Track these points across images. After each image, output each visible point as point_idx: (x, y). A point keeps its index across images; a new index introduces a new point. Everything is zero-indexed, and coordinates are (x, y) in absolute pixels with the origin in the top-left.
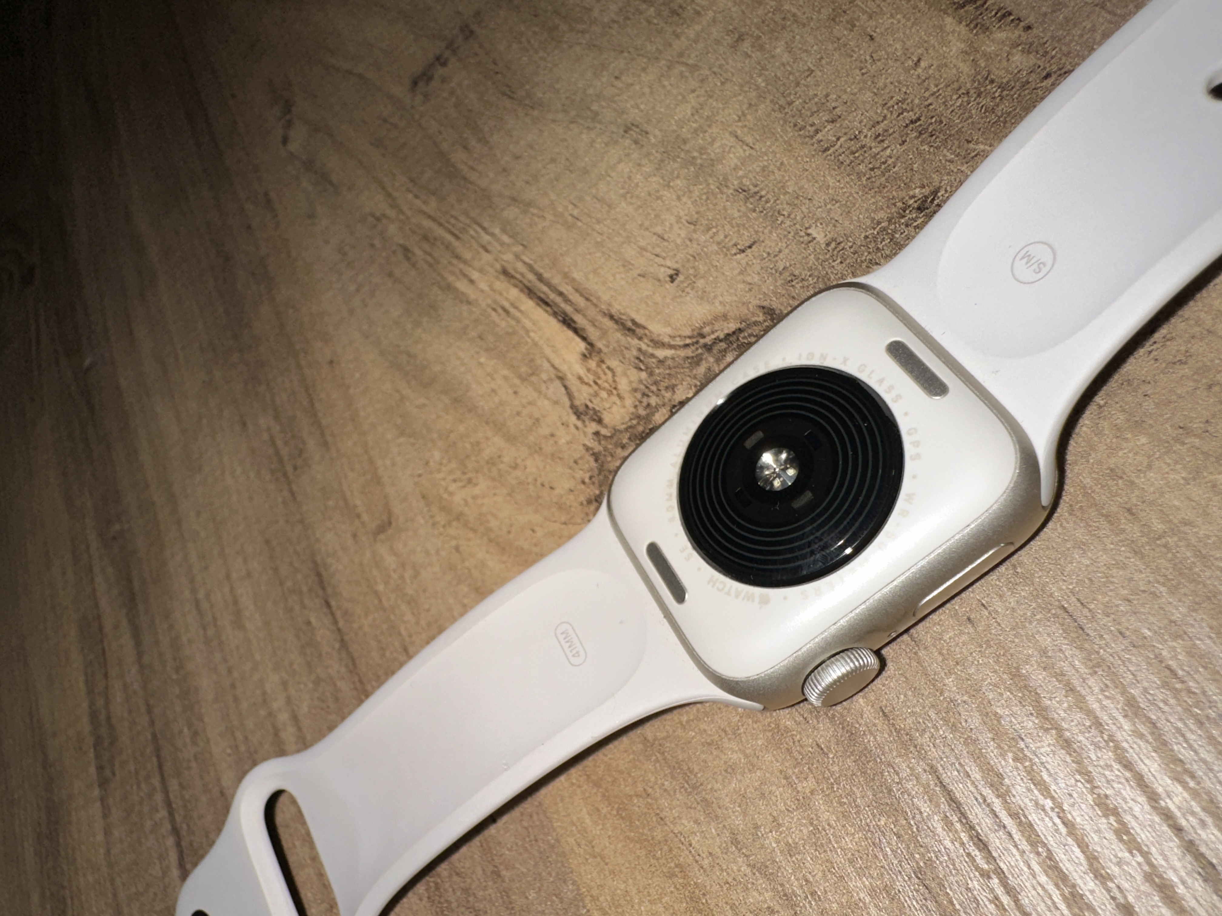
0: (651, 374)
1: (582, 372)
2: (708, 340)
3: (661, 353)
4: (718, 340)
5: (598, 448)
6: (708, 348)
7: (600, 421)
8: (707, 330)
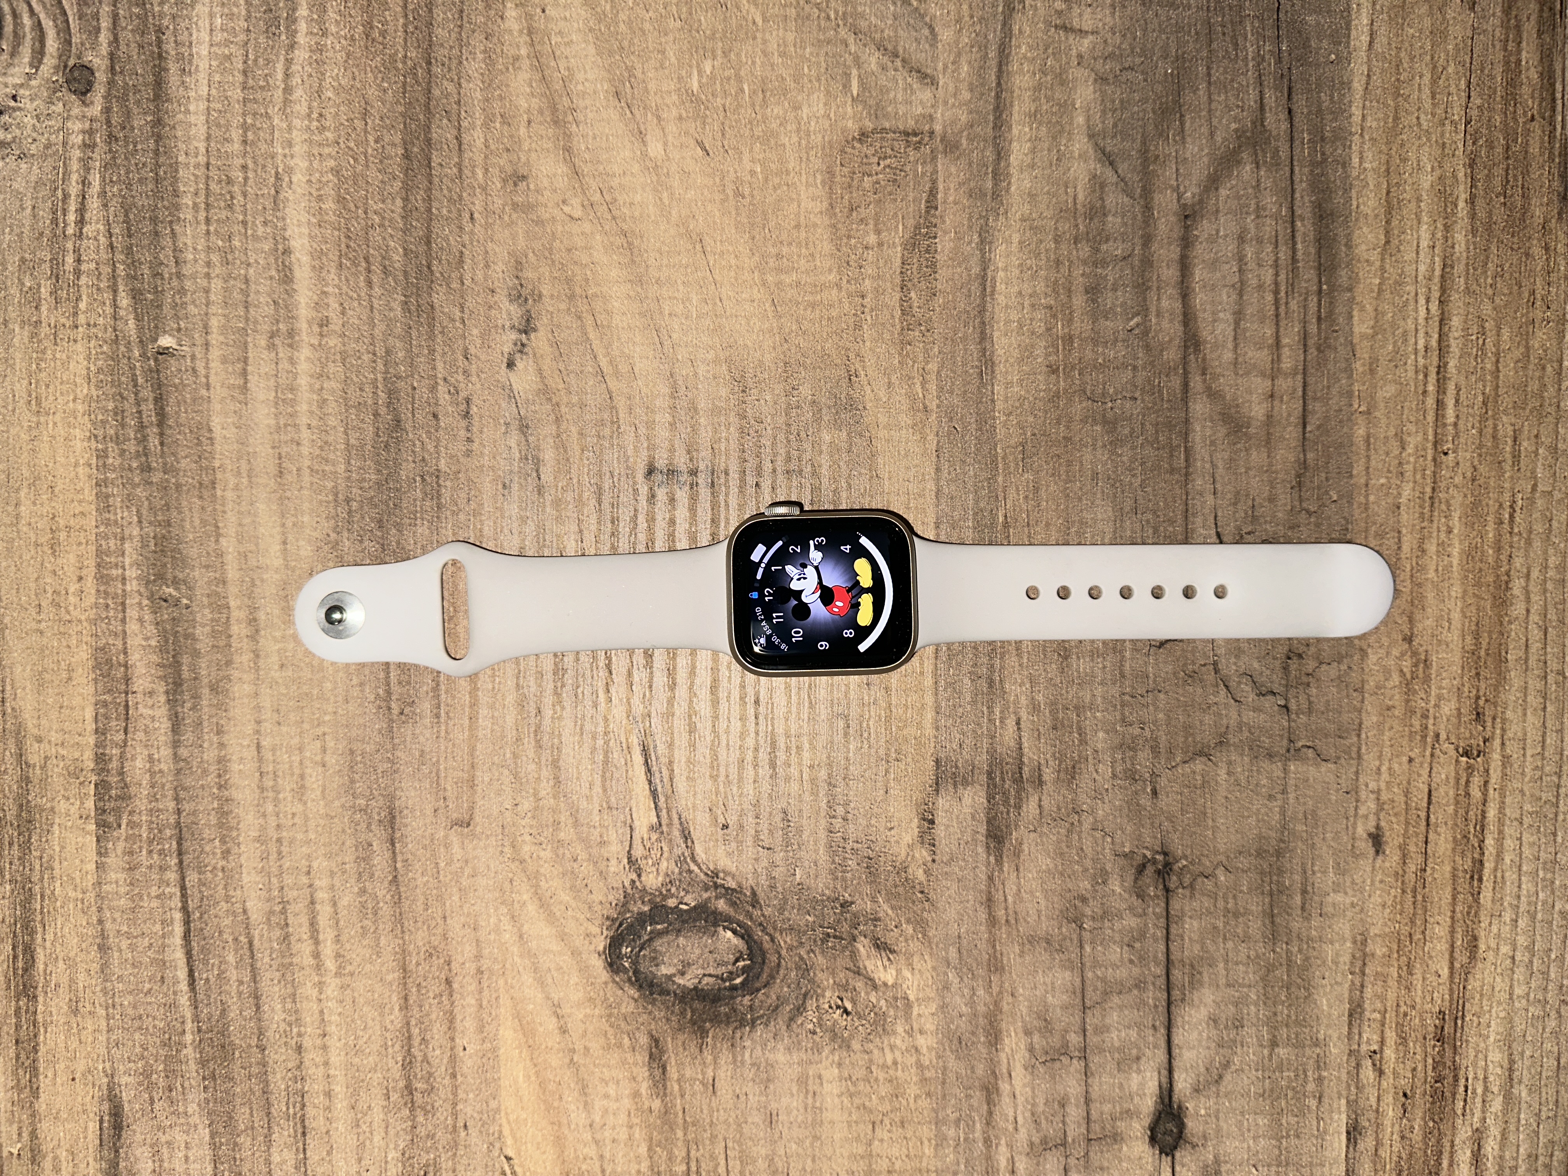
0: (680, 873)
1: (646, 836)
2: (719, 881)
3: (693, 867)
4: (723, 886)
5: (629, 891)
6: (716, 887)
7: (639, 876)
8: (721, 875)
